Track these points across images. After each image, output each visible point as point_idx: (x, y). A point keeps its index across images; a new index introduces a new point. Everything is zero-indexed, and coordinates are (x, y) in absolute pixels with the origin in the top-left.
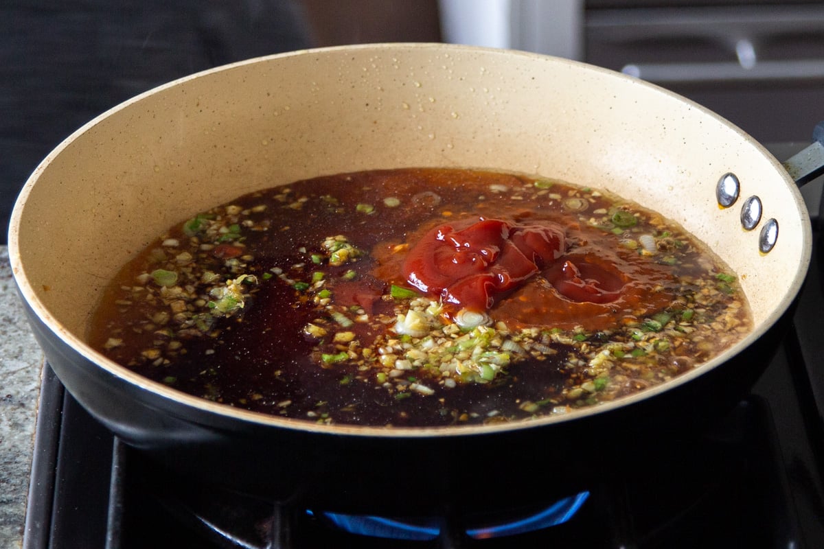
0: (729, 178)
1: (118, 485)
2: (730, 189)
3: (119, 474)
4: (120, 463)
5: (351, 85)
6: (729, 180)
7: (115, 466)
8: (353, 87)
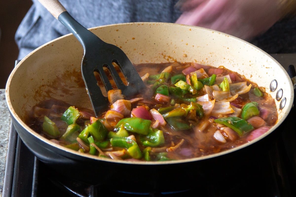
0: (275, 81)
1: (36, 175)
2: (274, 85)
3: (36, 171)
4: (37, 167)
5: (150, 36)
6: (275, 82)
7: (35, 168)
8: (150, 37)
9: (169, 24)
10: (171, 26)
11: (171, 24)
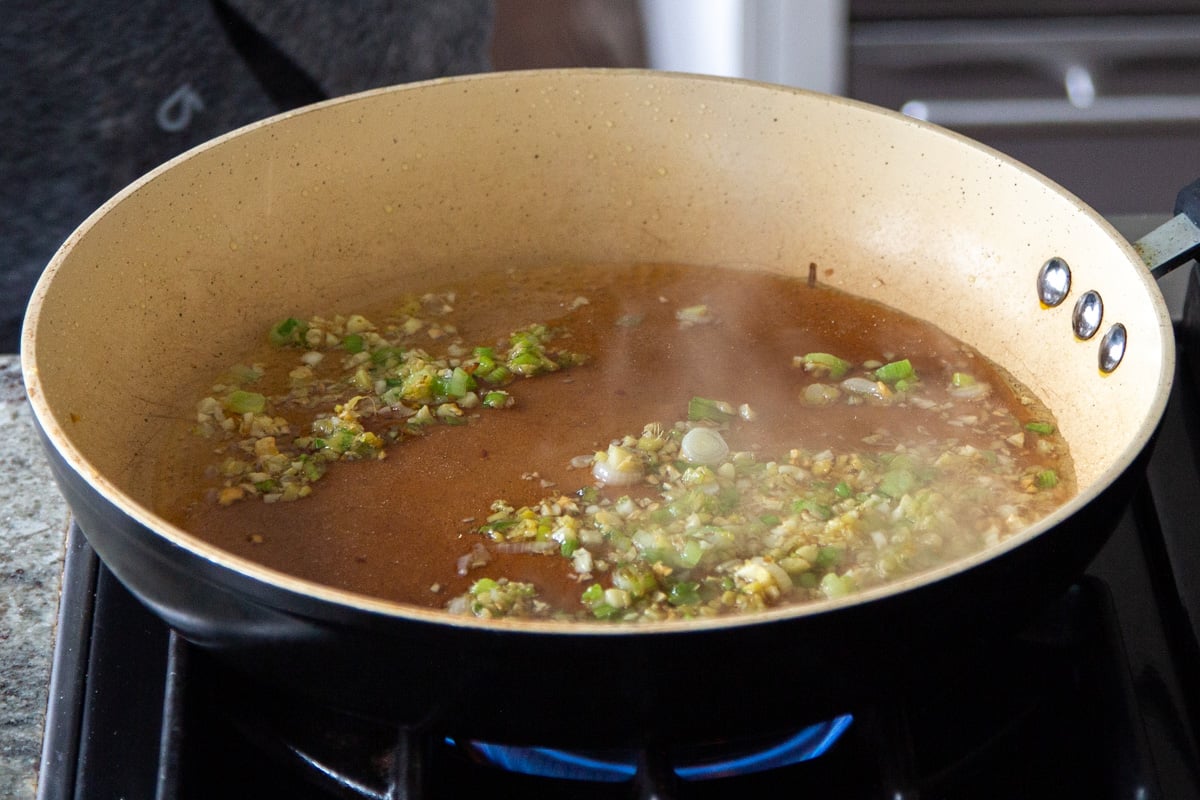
1: (175, 700)
2: (1057, 282)
3: (178, 684)
4: (178, 669)
5: (514, 128)
7: (171, 673)
8: (517, 131)
9: (592, 74)
10: (598, 80)
11: (599, 74)
